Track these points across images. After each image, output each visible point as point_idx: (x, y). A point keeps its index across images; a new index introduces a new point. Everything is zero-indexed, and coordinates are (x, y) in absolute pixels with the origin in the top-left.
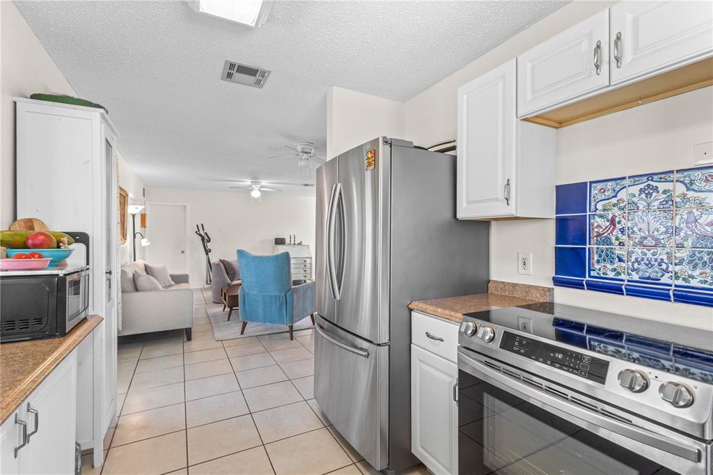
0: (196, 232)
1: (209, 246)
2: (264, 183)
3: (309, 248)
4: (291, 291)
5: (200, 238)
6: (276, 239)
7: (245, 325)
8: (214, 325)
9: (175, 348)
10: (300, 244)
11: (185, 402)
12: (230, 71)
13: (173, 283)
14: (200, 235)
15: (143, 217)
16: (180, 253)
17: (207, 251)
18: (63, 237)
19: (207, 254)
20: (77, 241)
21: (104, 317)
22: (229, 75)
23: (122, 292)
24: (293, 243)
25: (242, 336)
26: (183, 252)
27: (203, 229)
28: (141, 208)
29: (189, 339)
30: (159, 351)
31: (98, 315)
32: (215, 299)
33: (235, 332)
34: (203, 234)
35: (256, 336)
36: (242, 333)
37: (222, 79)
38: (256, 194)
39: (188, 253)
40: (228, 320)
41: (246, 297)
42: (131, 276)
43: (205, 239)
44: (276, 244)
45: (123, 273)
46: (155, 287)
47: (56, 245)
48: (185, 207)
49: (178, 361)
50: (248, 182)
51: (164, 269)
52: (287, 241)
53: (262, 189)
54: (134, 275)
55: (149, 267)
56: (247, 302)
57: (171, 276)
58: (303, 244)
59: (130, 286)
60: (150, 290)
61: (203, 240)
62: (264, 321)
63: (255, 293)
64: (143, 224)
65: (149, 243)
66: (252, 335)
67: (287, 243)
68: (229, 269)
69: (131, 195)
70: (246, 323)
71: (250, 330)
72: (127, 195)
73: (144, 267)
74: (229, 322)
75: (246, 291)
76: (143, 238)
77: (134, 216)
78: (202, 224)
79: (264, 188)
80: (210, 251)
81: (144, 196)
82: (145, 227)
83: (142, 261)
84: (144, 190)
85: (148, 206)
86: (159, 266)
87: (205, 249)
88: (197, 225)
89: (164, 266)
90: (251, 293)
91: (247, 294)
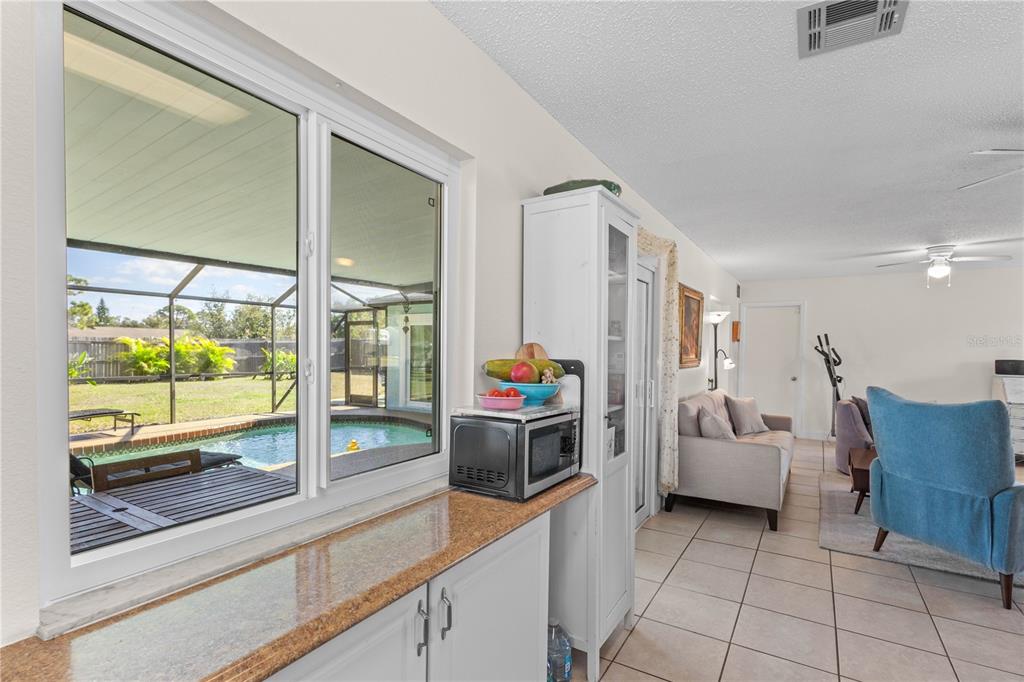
0: (816, 348)
1: (838, 371)
2: (960, 245)
4: (1010, 492)
5: (822, 357)
6: (997, 362)
7: (882, 536)
8: (825, 515)
9: (748, 536)
11: (730, 643)
12: (813, 31)
13: (766, 428)
14: (823, 353)
15: (736, 327)
16: (789, 379)
17: (835, 381)
18: (548, 367)
19: (834, 385)
20: (568, 372)
21: (601, 479)
22: (814, 42)
23: (679, 434)
25: (875, 554)
26: (794, 379)
27: (828, 344)
28: (725, 314)
29: (774, 527)
30: (724, 533)
31: (592, 476)
32: (840, 465)
33: (862, 543)
34: (826, 350)
35: (908, 565)
36: (877, 548)
37: (802, 56)
38: (939, 271)
39: (802, 381)
40: (856, 513)
41: (886, 480)
42: (693, 412)
43: (831, 362)
44: (997, 372)
45: (682, 408)
46: (723, 435)
47: (537, 379)
48: (799, 307)
49: (743, 560)
50: (920, 250)
51: (753, 405)
53: (954, 259)
54: (699, 414)
55: (730, 400)
56: (887, 491)
57: (764, 417)
59: (690, 428)
60: (716, 438)
61: (828, 361)
62: (930, 539)
63: (907, 476)
64: (735, 337)
65: (733, 365)
66: (900, 559)
69: (711, 298)
70: (887, 533)
71: (897, 548)
72: (703, 299)
73: (723, 400)
74: (856, 517)
75: (887, 468)
76: (726, 358)
77: (716, 326)
78: (826, 336)
79: (960, 256)
80: (840, 381)
81: (738, 296)
82: (738, 341)
83: (722, 391)
84: (739, 287)
85: (744, 309)
86: (747, 400)
87: (831, 376)
88: (819, 337)
89: (754, 401)
90: (898, 475)
91: (888, 475)
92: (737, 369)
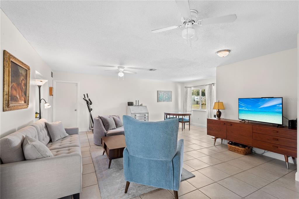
0: (84, 99)
1: (91, 107)
2: (126, 68)
3: (146, 107)
5: (86, 102)
6: (128, 102)
7: (128, 185)
10: (141, 105)
13: (67, 135)
14: (86, 100)
15: (51, 89)
16: (74, 111)
17: (90, 110)
19: (90, 112)
24: (137, 104)
26: (76, 110)
27: (88, 97)
28: (45, 81)
33: (119, 190)
34: (88, 100)
35: (140, 195)
38: (121, 75)
39: (78, 111)
40: (109, 168)
41: (131, 159)
42: (17, 142)
44: (128, 105)
48: (77, 84)
50: (117, 67)
51: (60, 125)
52: (134, 104)
53: (125, 72)
56: (131, 164)
57: (66, 130)
58: (143, 105)
60: (36, 159)
61: (88, 103)
63: (141, 157)
67: (134, 105)
68: (105, 123)
70: (129, 183)
72: (29, 69)
73: (44, 125)
75: (131, 154)
76: (46, 103)
77: (40, 87)
78: (87, 94)
79: (126, 71)
80: (91, 110)
81: (52, 77)
82: (52, 95)
83: (43, 120)
84: (52, 73)
85: (55, 83)
86: (57, 123)
87: (89, 109)
88: (84, 95)
89: (61, 123)
90: (137, 156)
91: (132, 157)
92: (52, 108)
